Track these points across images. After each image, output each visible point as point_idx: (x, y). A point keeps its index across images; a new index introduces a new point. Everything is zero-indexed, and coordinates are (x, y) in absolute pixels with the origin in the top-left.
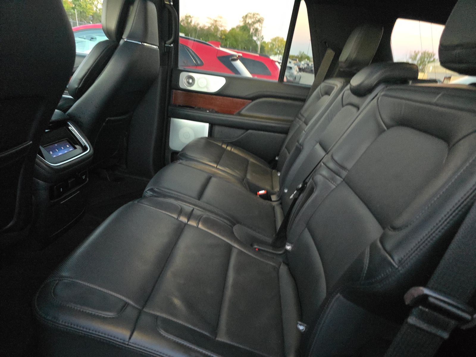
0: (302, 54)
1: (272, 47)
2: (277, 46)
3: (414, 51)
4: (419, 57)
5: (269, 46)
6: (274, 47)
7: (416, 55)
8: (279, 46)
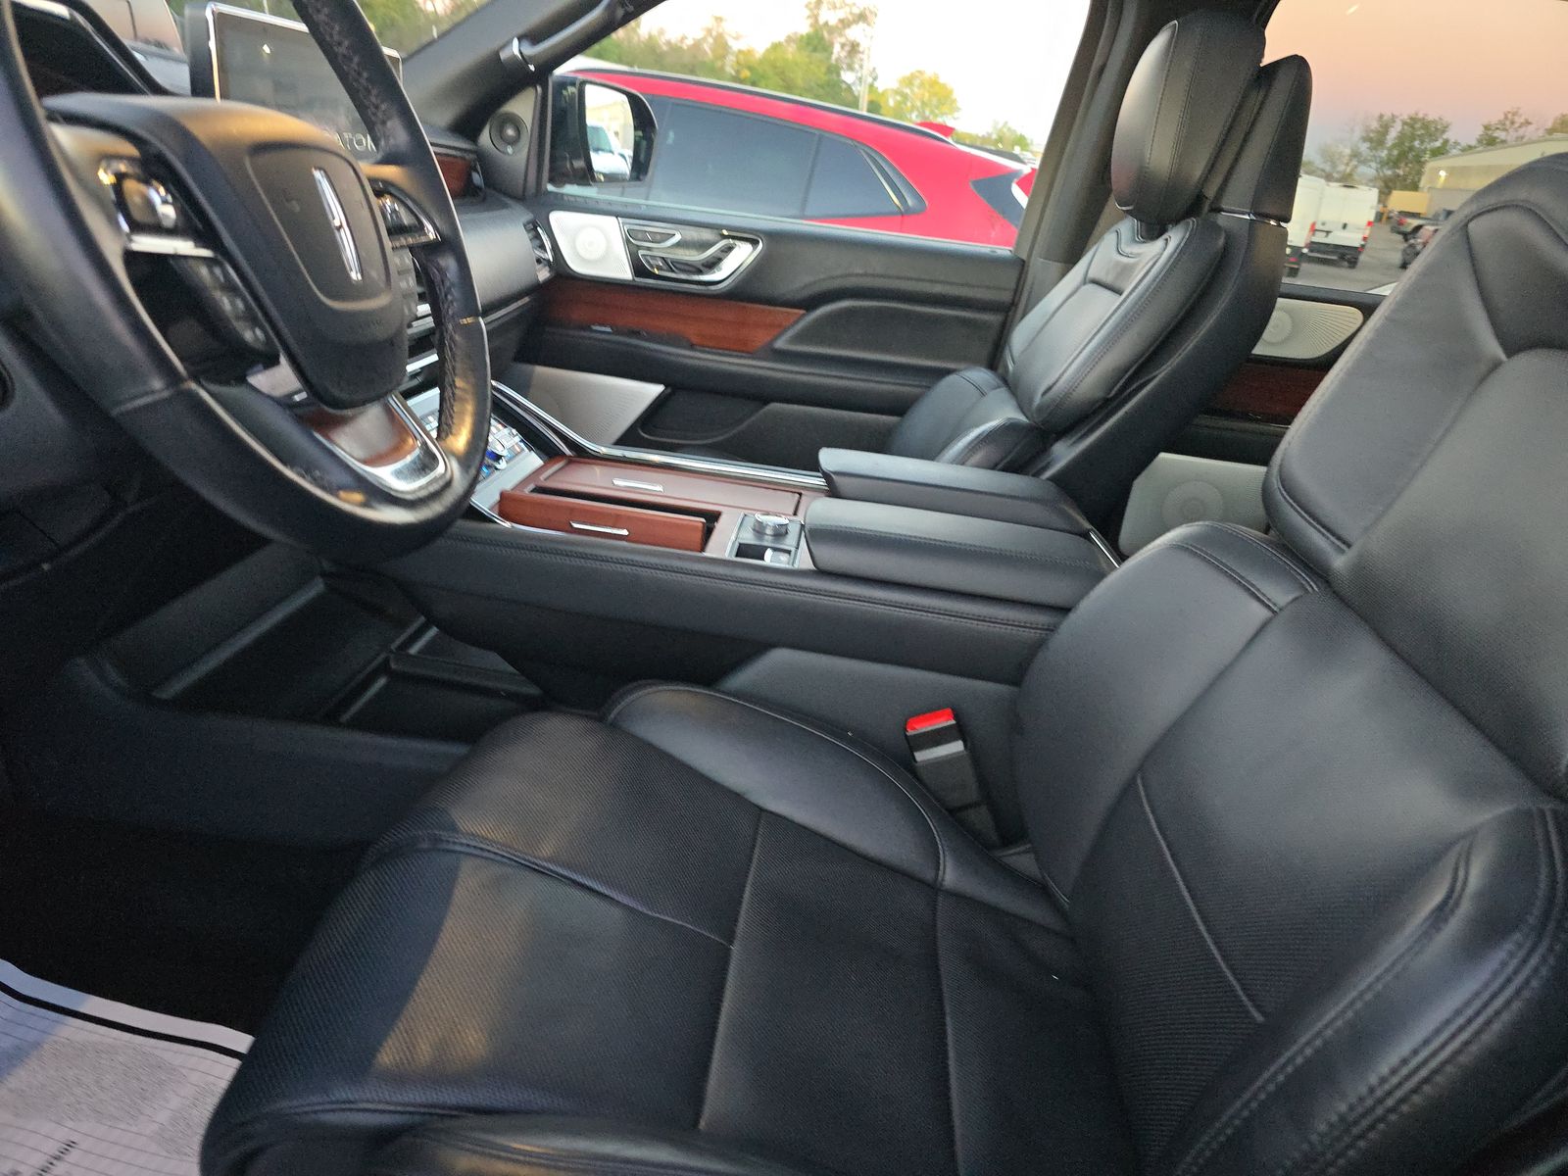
0: (1001, 130)
1: (899, 104)
2: (919, 104)
3: (1377, 114)
4: (1392, 135)
5: (891, 103)
6: (909, 104)
7: (1385, 128)
8: (924, 103)
